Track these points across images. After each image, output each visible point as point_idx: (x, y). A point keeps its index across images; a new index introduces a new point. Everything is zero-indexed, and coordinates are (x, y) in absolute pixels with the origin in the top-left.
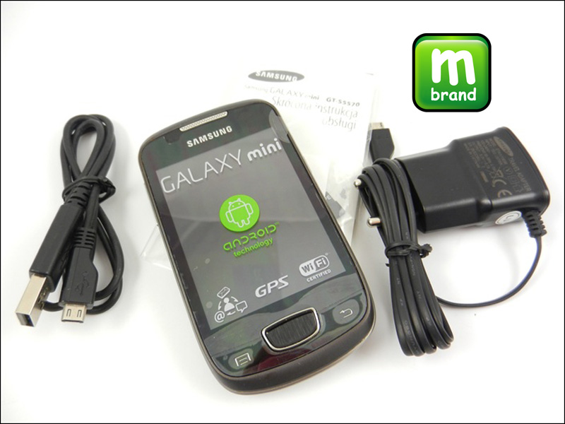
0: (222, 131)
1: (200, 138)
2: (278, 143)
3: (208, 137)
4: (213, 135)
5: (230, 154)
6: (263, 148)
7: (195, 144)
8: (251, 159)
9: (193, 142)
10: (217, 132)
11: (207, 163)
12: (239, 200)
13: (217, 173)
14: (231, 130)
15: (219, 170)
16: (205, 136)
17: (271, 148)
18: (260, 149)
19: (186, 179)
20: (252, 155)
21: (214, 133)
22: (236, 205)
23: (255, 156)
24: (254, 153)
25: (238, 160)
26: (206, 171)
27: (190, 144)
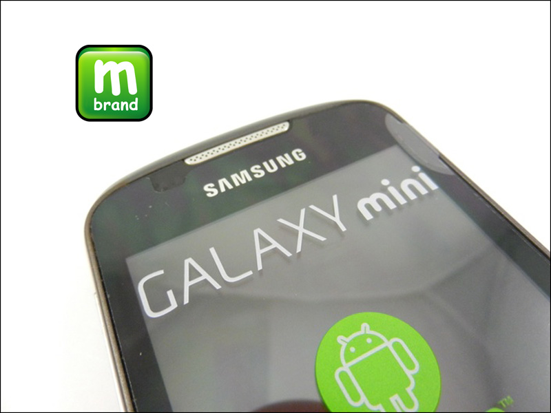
0: (285, 160)
1: (234, 177)
2: (423, 176)
3: (252, 174)
4: (263, 168)
5: (312, 207)
6: (392, 190)
7: (223, 190)
8: (368, 216)
9: (217, 187)
10: (272, 162)
11: (258, 232)
12: (365, 328)
13: (289, 254)
14: (304, 156)
15: (292, 248)
16: (244, 173)
17: (411, 187)
18: (384, 190)
19: (205, 276)
20: (369, 207)
21: (265, 164)
22: (361, 345)
23: (378, 208)
24: (372, 200)
25: (337, 219)
26: (259, 252)
27: (210, 190)
